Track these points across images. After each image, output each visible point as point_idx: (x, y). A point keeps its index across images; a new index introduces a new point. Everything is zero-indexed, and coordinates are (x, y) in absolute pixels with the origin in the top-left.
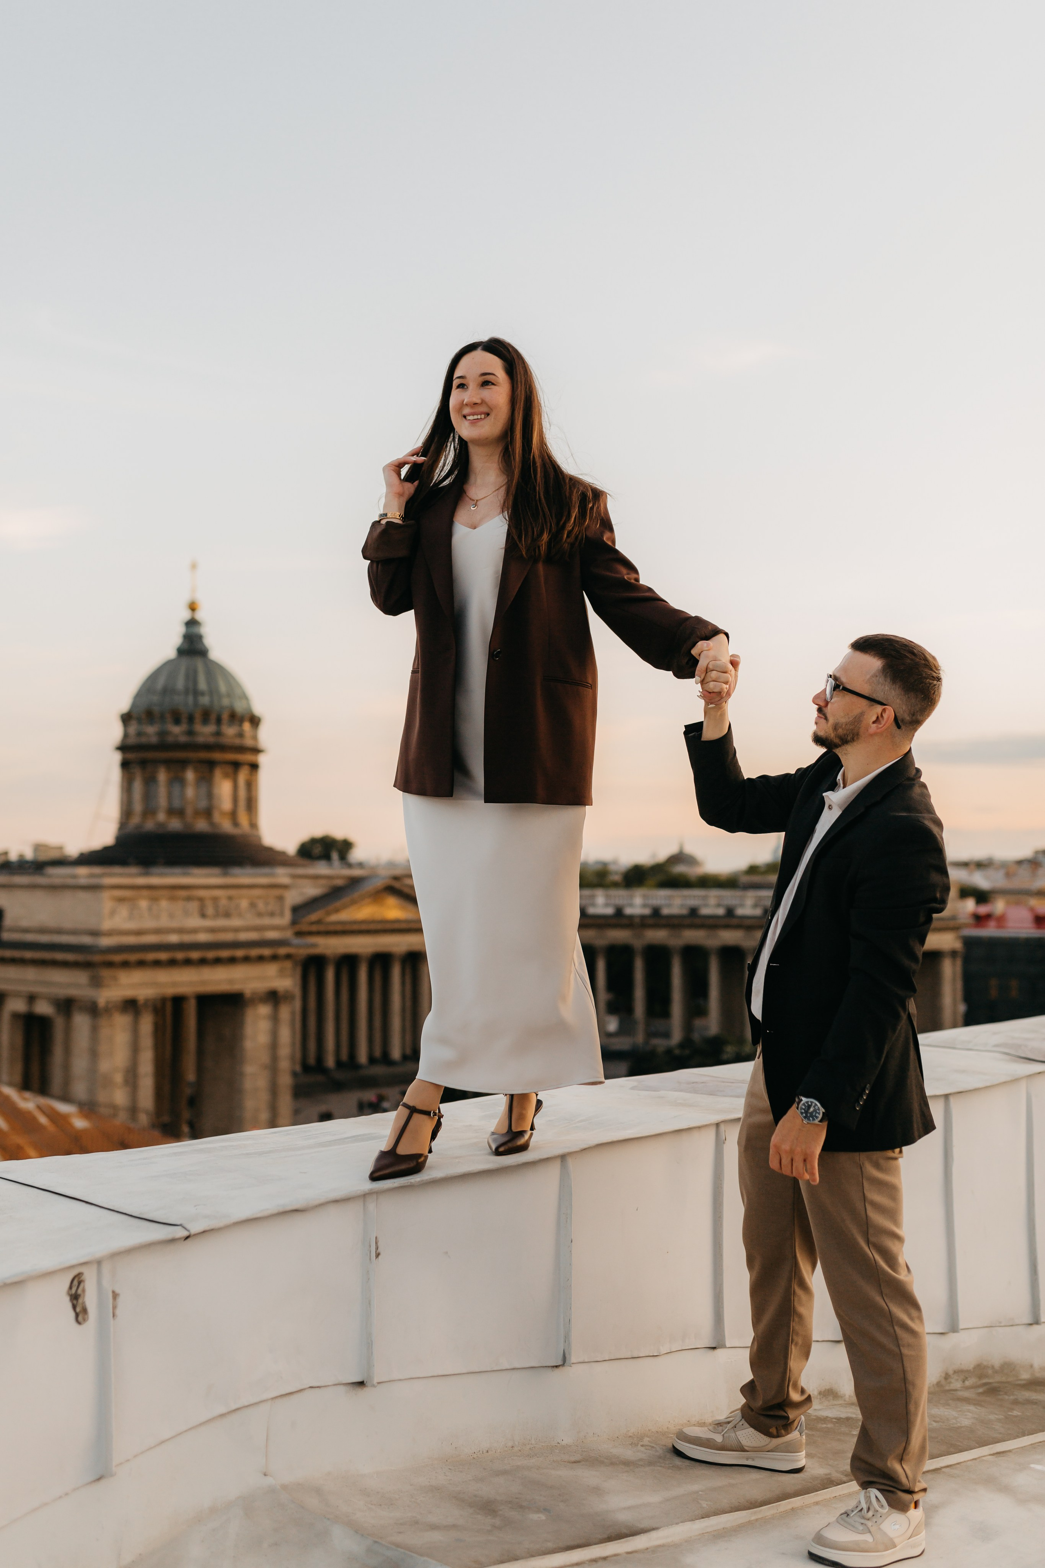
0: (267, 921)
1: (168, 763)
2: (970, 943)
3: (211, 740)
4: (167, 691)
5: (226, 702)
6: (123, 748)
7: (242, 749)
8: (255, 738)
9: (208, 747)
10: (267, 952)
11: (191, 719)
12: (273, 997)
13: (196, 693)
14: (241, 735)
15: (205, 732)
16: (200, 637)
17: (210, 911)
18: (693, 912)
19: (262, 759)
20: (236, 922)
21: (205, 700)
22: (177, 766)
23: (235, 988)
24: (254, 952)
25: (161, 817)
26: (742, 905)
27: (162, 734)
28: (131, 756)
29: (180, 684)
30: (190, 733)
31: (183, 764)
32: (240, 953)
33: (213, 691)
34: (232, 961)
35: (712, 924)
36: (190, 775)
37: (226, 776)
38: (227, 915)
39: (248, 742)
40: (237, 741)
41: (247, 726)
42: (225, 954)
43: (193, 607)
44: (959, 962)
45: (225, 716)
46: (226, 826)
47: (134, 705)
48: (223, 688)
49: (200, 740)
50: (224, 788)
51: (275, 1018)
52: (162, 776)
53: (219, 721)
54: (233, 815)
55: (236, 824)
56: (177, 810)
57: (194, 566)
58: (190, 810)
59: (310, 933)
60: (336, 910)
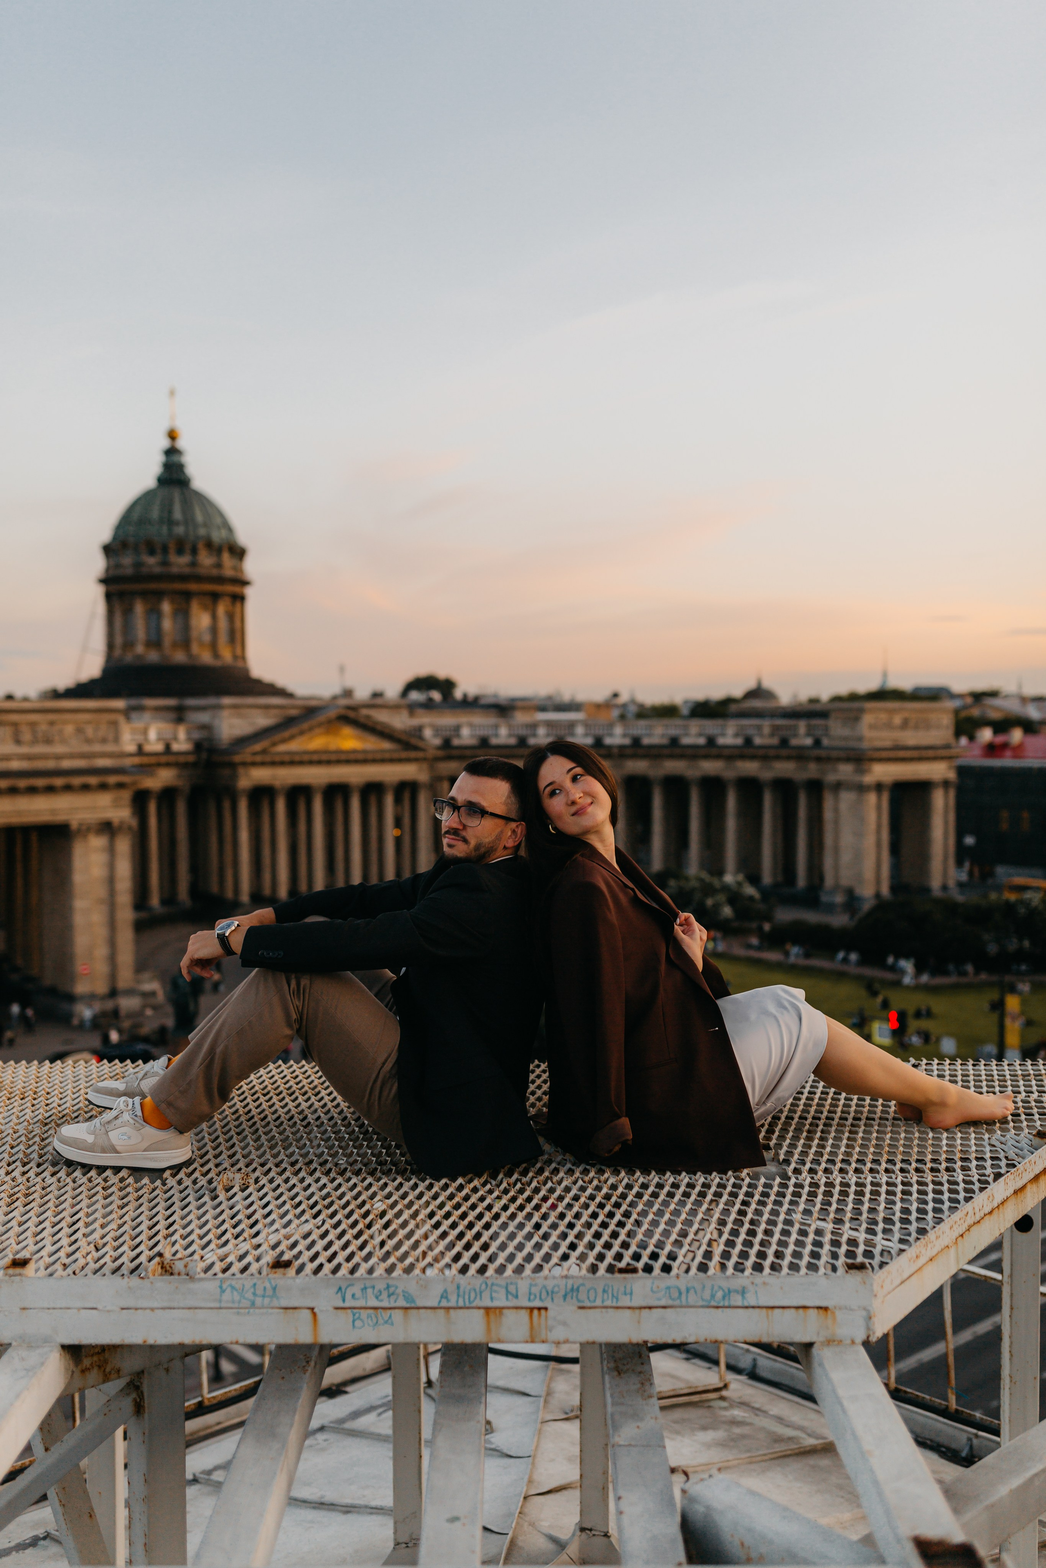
0: (97, 748)
1: (145, 595)
2: (962, 771)
3: (187, 570)
4: (143, 521)
5: (202, 532)
6: (106, 581)
7: (221, 580)
8: (239, 569)
9: (183, 578)
10: (93, 780)
11: (165, 549)
12: (107, 828)
13: (171, 523)
14: (219, 565)
15: (180, 562)
16: (180, 467)
17: (27, 736)
18: (674, 742)
19: (249, 592)
20: (59, 749)
21: (180, 530)
22: (153, 597)
23: (60, 818)
24: (77, 781)
25: (140, 649)
26: (723, 735)
27: (138, 565)
28: (115, 588)
29: (155, 514)
30: (165, 563)
31: (159, 595)
32: (59, 782)
33: (189, 520)
34: (50, 790)
35: (693, 754)
36: (166, 607)
37: (205, 607)
38: (48, 741)
39: (228, 572)
40: (215, 572)
41: (226, 557)
42: (40, 782)
43: (172, 435)
44: (952, 794)
45: (201, 546)
46: (206, 658)
47: (115, 537)
48: (199, 517)
49: (175, 570)
50: (201, 620)
51: (111, 850)
52: (139, 608)
53: (194, 551)
54: (213, 646)
55: (216, 655)
56: (155, 642)
57: (172, 393)
58: (167, 642)
59: (254, 764)
60: (284, 741)
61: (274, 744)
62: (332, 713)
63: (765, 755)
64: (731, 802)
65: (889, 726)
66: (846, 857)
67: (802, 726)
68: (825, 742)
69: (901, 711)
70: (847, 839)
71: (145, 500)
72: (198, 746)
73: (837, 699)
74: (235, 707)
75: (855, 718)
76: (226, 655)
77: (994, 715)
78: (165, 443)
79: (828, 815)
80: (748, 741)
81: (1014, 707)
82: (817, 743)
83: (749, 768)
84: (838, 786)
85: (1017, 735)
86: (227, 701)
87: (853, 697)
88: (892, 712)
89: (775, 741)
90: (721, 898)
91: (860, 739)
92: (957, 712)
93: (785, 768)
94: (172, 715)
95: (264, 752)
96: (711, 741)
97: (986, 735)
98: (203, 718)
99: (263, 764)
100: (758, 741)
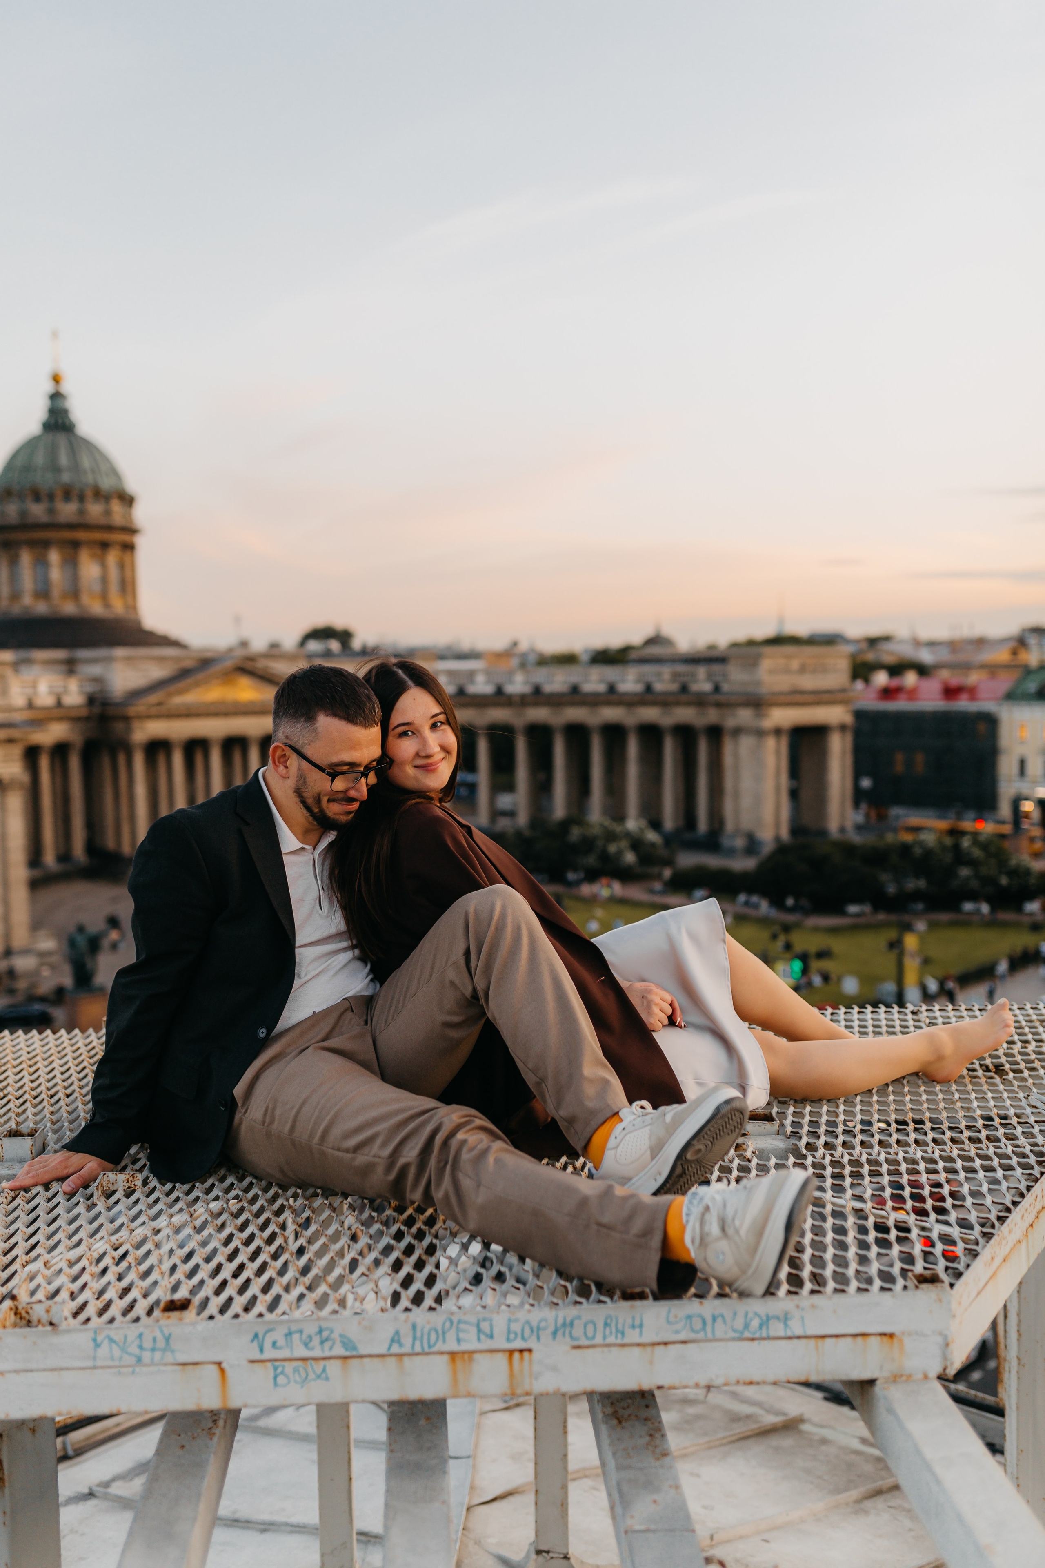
1: (32, 544)
2: (860, 715)
4: (28, 468)
5: (90, 479)
7: (110, 528)
8: (128, 516)
9: (71, 527)
11: (51, 497)
13: (56, 469)
14: (108, 513)
15: (67, 510)
16: (65, 412)
18: (575, 689)
19: (139, 540)
21: (66, 478)
22: (40, 547)
25: (27, 600)
26: (623, 681)
27: (23, 513)
29: (40, 459)
30: (51, 511)
31: (45, 544)
33: (76, 466)
35: (594, 701)
36: (54, 556)
37: (93, 556)
39: (117, 519)
40: (103, 521)
41: (115, 505)
43: (56, 379)
44: (849, 738)
45: (89, 493)
46: (96, 609)
48: (86, 462)
49: (62, 518)
50: (90, 571)
51: (3, 808)
52: (26, 558)
53: (82, 498)
54: (104, 596)
55: (107, 605)
56: (43, 593)
57: (55, 335)
58: (56, 592)
59: (149, 717)
60: (181, 692)
61: (170, 695)
62: (229, 664)
63: (665, 702)
64: (633, 748)
65: (787, 671)
66: (746, 802)
67: (701, 671)
68: (725, 687)
69: (797, 656)
70: (747, 783)
71: (30, 446)
72: (91, 700)
73: (735, 645)
74: (128, 659)
75: (753, 662)
76: (118, 607)
77: (888, 659)
78: (48, 387)
79: (728, 759)
80: (649, 688)
81: (907, 652)
82: (717, 689)
83: (650, 714)
84: (737, 732)
85: (910, 679)
86: (120, 652)
87: (751, 643)
88: (789, 657)
89: (674, 687)
90: (624, 844)
91: (758, 683)
92: (853, 657)
93: (685, 714)
94: (63, 668)
95: (160, 704)
96: (612, 689)
97: (881, 678)
98: (95, 670)
99: (158, 717)
100: (659, 687)
